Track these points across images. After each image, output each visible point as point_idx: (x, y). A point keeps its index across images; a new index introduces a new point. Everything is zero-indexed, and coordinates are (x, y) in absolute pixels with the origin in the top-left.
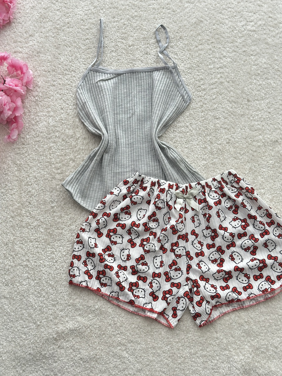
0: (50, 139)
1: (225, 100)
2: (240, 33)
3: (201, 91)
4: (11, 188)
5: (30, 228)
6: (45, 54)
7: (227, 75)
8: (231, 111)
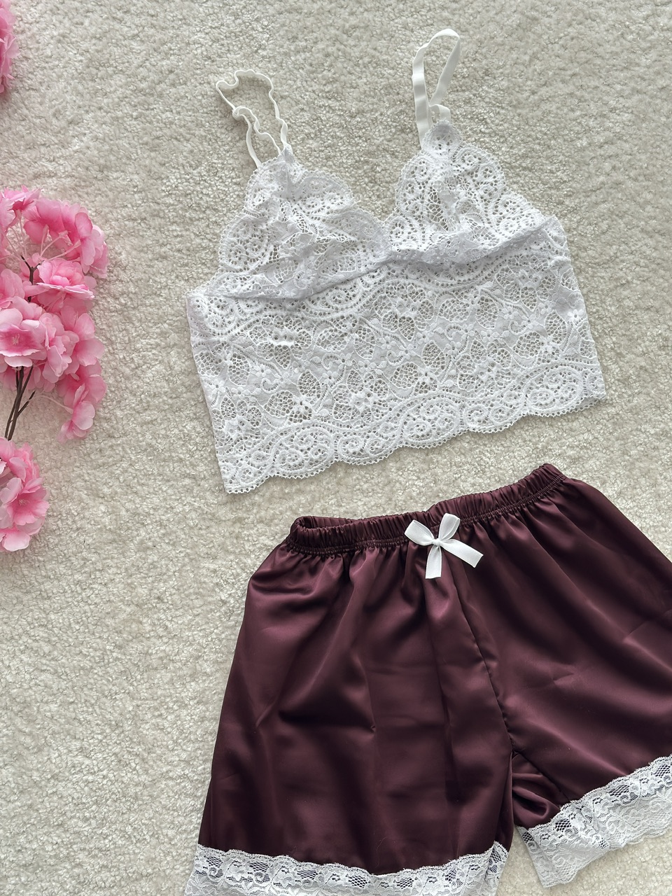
0: (180, 410)
1: (636, 231)
2: (644, 39)
3: (566, 215)
4: (99, 566)
5: (174, 667)
6: (123, 171)
7: (630, 160)
8: (655, 258)
